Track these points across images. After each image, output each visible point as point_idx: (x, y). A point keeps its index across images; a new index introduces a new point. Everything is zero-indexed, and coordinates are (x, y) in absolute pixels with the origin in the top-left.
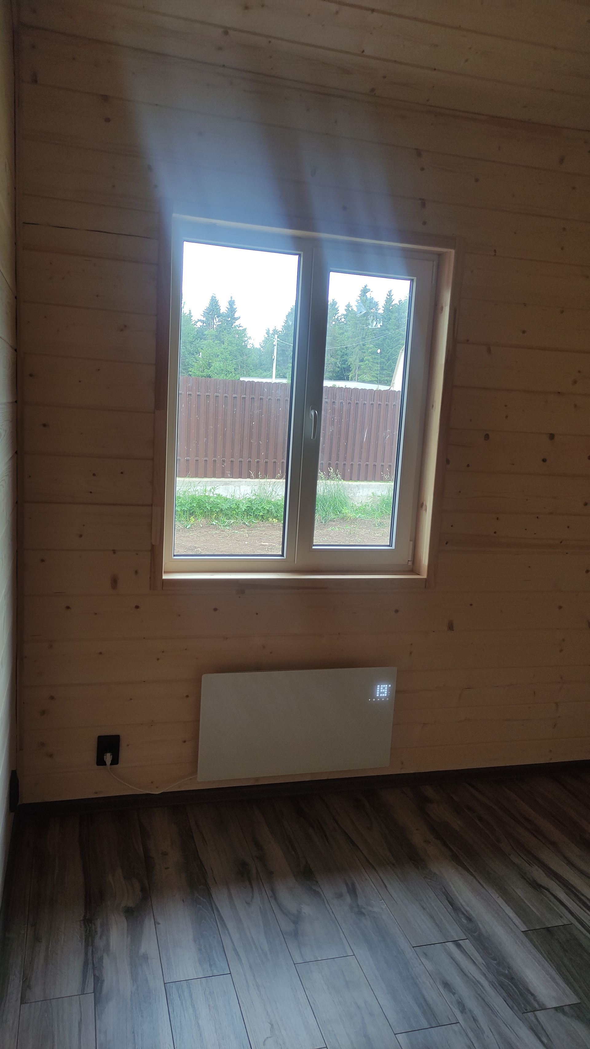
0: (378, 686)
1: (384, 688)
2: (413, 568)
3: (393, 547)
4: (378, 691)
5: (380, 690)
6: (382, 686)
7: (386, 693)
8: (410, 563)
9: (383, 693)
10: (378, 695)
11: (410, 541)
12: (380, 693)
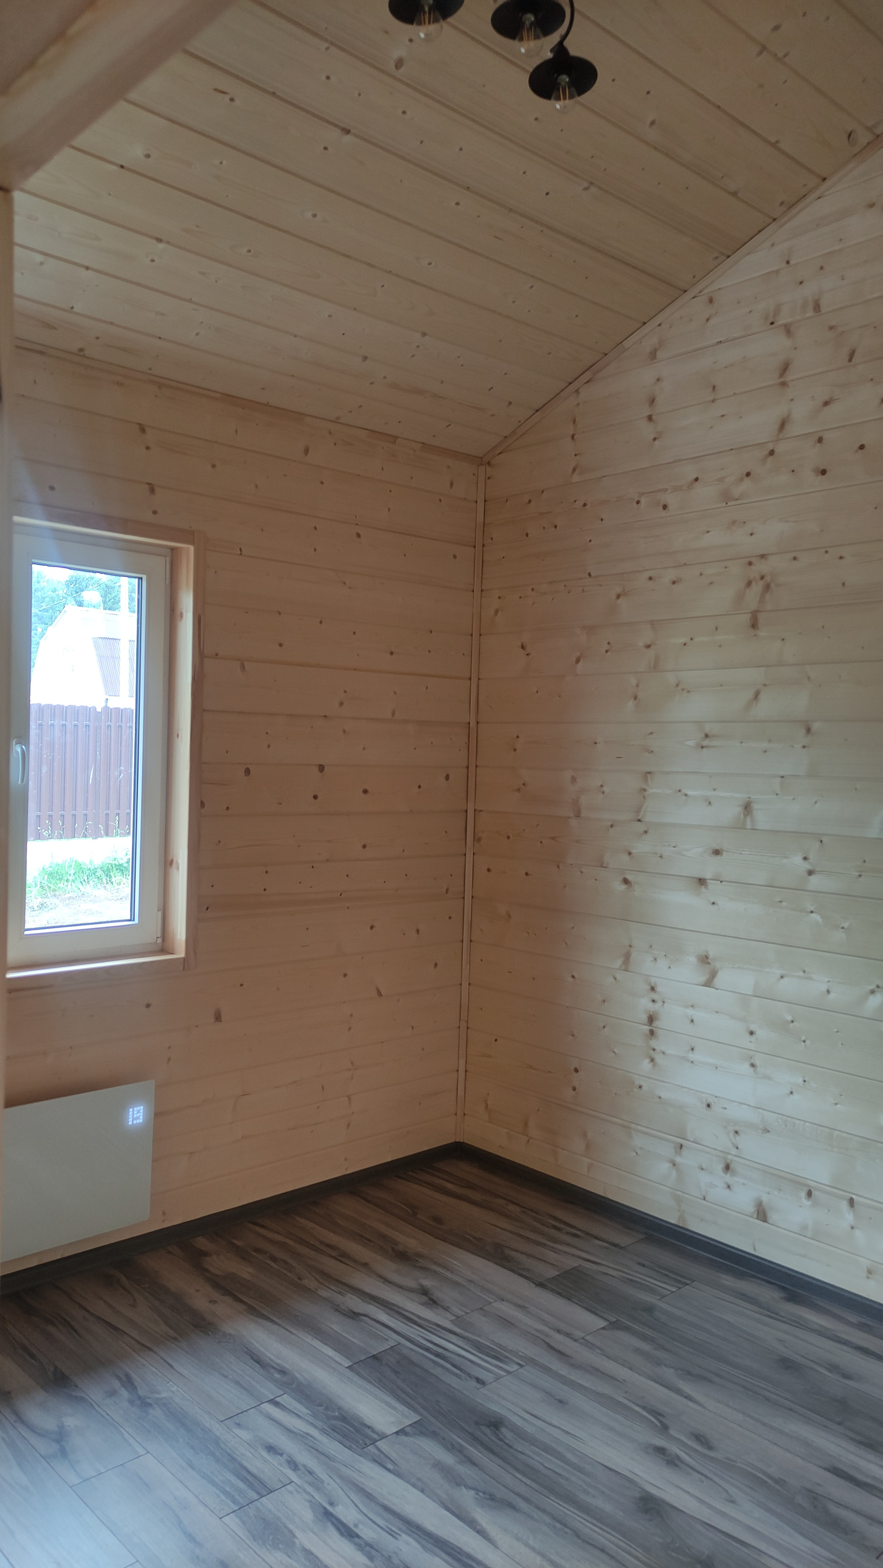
0: (131, 1110)
1: (138, 1112)
2: (164, 945)
3: (136, 921)
4: (131, 1116)
5: (133, 1114)
6: (135, 1109)
7: (141, 1117)
8: (160, 940)
9: (138, 1118)
10: (130, 1123)
11: (158, 911)
12: (134, 1119)
